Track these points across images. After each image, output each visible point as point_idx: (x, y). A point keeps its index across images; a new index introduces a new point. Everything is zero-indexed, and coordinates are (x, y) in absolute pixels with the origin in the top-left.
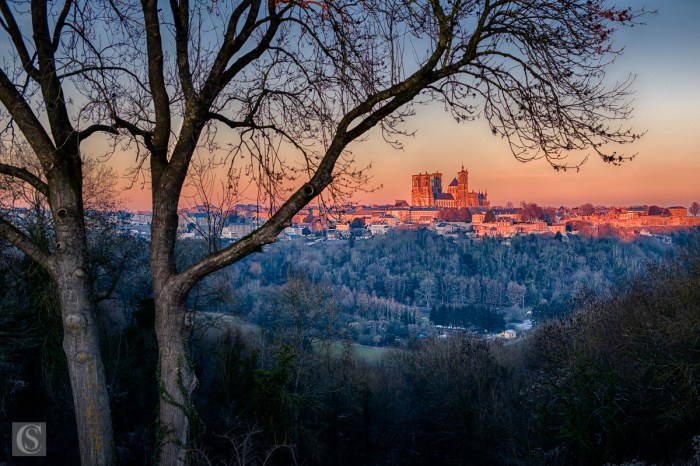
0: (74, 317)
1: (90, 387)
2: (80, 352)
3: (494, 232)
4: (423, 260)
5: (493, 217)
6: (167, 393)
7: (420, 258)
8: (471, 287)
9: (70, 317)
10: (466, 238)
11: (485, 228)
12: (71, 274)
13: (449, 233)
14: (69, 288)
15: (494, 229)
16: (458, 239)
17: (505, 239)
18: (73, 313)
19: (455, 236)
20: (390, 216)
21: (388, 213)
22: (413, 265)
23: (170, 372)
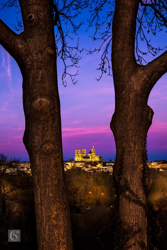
0: (43, 100)
1: (55, 182)
2: (47, 142)
3: (106, 170)
4: (80, 181)
5: (106, 164)
6: (131, 192)
7: (79, 180)
8: (98, 190)
9: (39, 100)
10: (96, 172)
11: (103, 168)
12: (41, 52)
13: (89, 170)
14: (39, 68)
15: (106, 169)
16: (92, 173)
17: (110, 172)
18: (42, 96)
19: (92, 171)
20: (68, 165)
21: (67, 163)
22: (76, 183)
23: (134, 168)
